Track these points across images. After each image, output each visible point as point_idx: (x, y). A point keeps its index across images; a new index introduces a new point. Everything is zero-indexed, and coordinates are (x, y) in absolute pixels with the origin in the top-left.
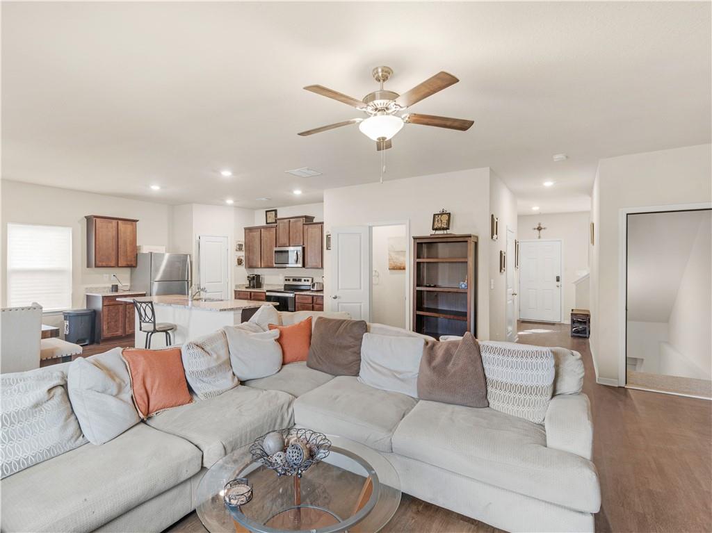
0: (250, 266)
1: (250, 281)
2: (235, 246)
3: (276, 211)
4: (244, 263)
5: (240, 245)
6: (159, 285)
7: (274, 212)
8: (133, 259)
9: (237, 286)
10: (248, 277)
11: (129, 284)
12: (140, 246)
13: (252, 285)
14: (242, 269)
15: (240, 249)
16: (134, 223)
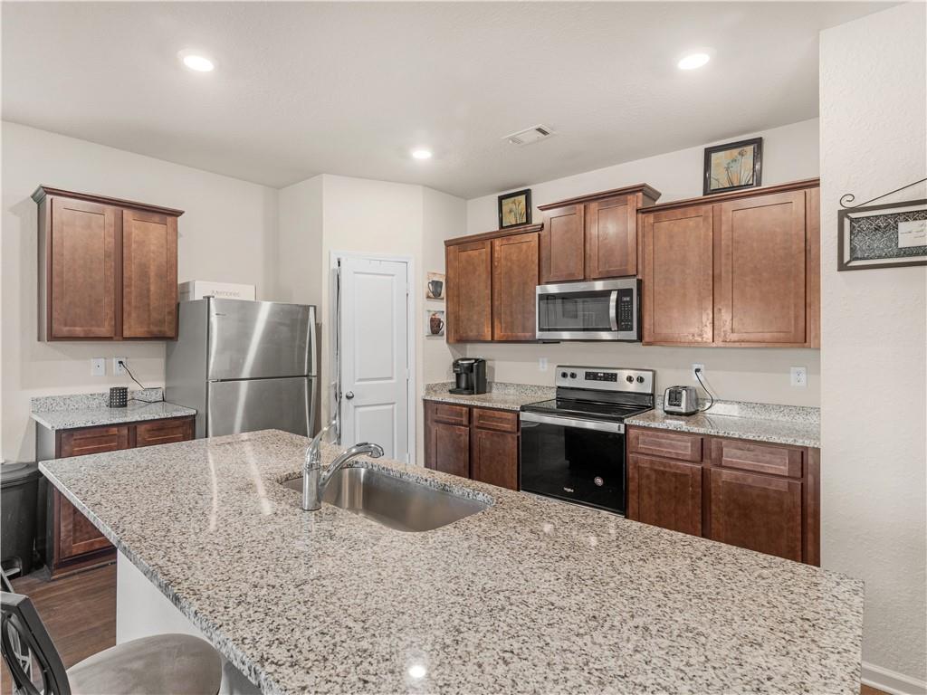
0: (460, 338)
1: (458, 376)
2: (424, 288)
3: (527, 193)
4: (444, 329)
5: (436, 284)
6: (250, 388)
7: (523, 198)
8: (168, 318)
9: (430, 388)
10: (456, 364)
11: (162, 384)
12: (186, 285)
13: (463, 385)
14: (441, 343)
15: (436, 295)
16: (170, 219)
